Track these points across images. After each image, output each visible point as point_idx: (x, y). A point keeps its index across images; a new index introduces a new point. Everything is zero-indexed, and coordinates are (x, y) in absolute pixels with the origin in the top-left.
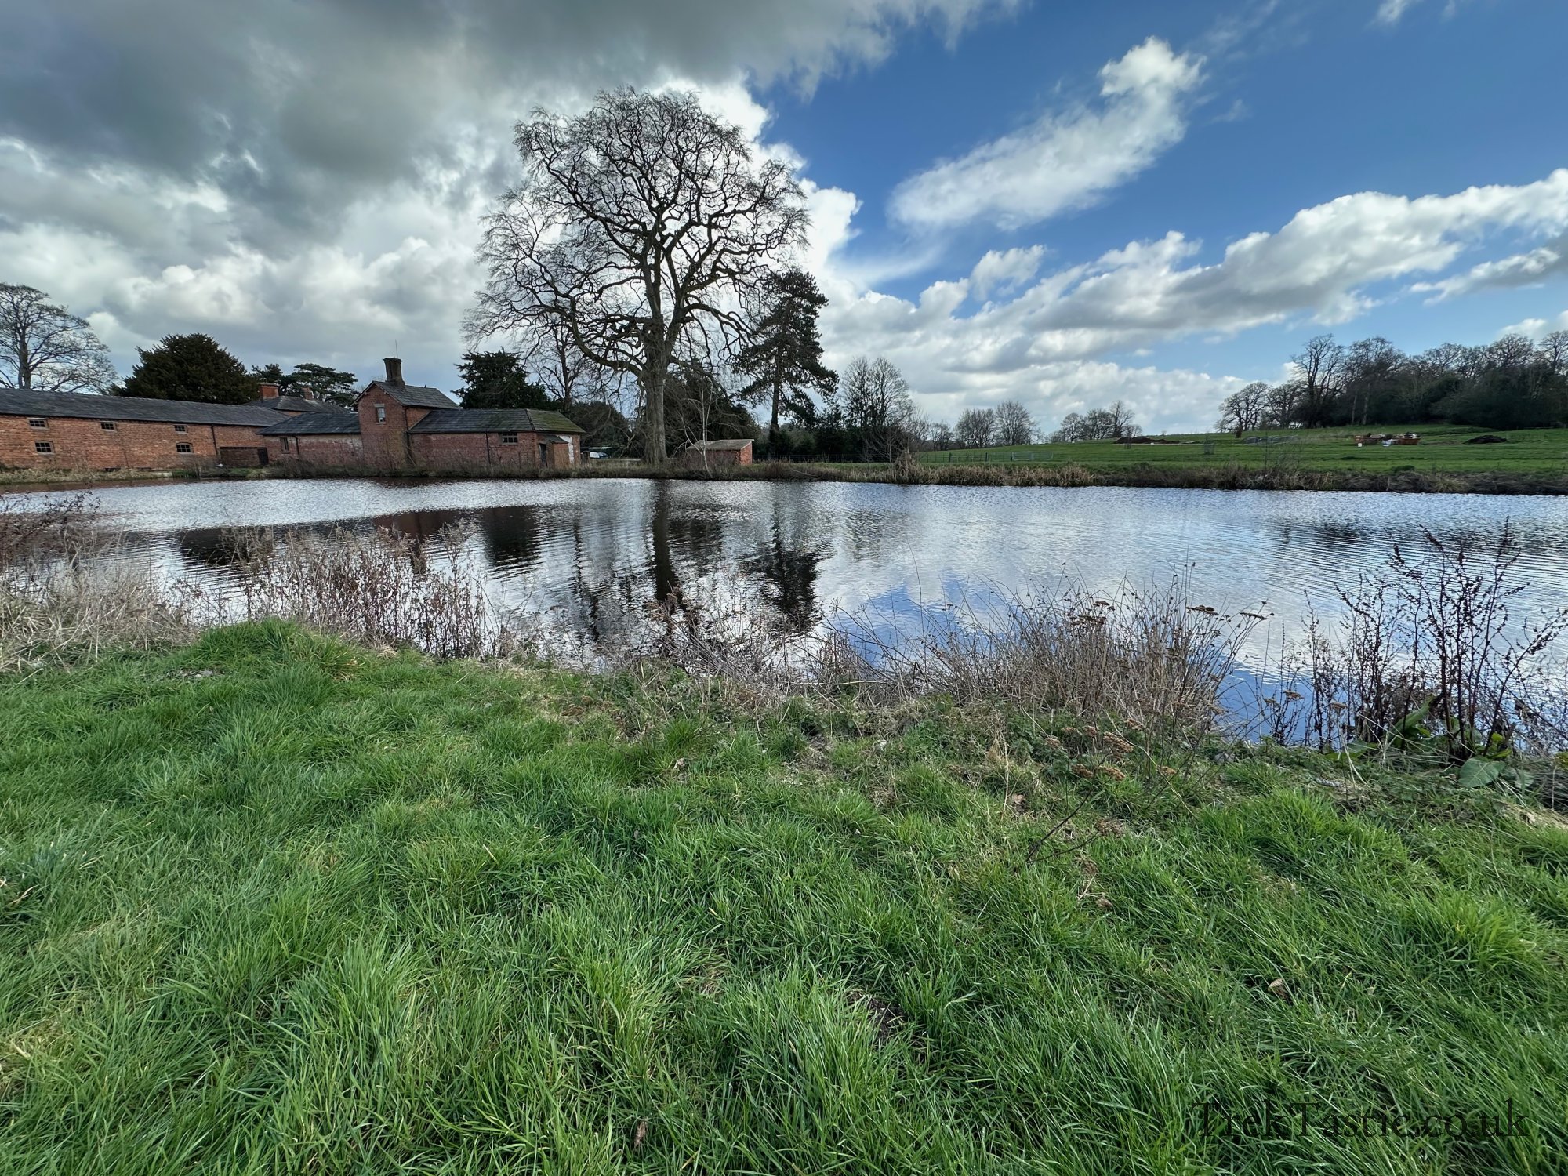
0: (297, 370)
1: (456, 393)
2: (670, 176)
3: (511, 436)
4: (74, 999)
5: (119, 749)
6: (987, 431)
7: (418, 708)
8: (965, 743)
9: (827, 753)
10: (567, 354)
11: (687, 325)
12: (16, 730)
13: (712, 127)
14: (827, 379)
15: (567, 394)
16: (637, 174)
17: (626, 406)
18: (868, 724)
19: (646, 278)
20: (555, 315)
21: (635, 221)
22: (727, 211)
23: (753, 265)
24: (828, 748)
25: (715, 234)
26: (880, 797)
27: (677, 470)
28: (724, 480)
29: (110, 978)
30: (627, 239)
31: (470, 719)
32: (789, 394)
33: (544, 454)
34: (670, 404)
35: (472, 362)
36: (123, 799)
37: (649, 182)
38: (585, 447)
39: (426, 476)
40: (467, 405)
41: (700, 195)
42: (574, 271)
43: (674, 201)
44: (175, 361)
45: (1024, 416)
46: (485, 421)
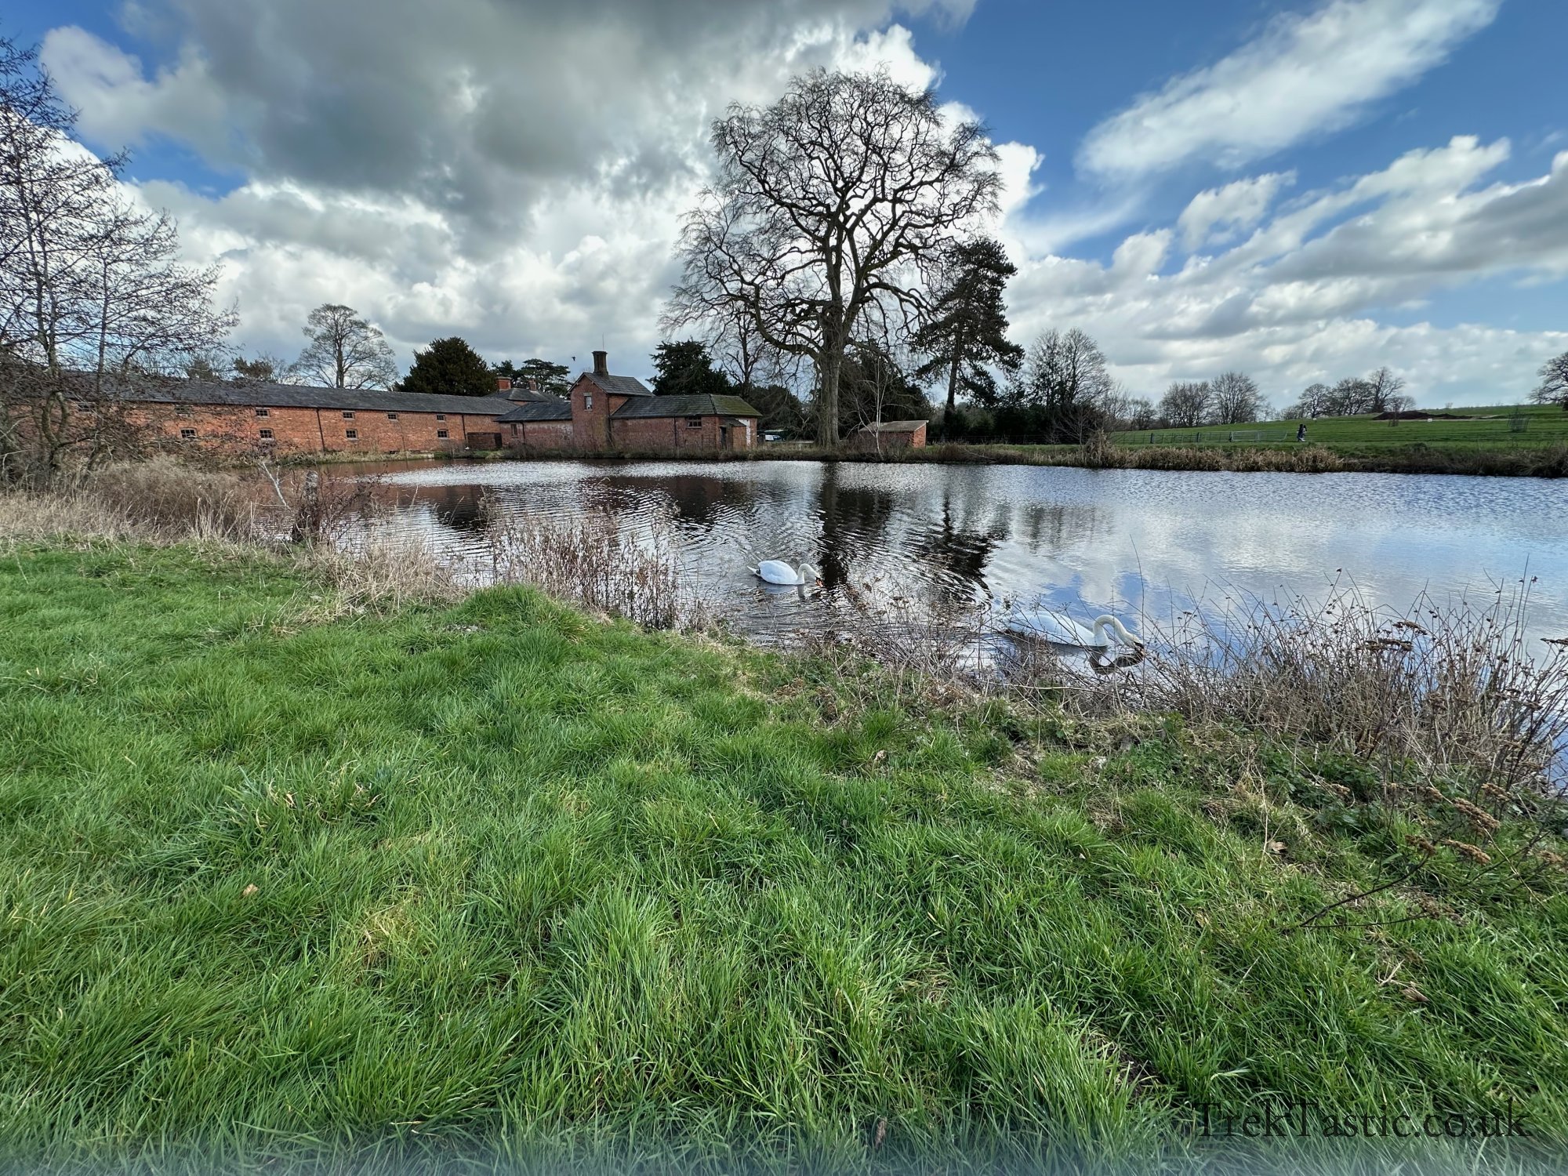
0: (525, 365)
1: (650, 381)
2: (857, 154)
3: (695, 420)
4: (411, 893)
5: (420, 687)
6: (1198, 407)
7: (636, 673)
8: (1201, 772)
9: (1034, 762)
10: (748, 340)
11: (866, 305)
12: (353, 665)
13: (903, 96)
14: (1011, 355)
15: (747, 378)
16: (824, 156)
17: (802, 389)
18: (1079, 736)
19: (828, 261)
20: (740, 303)
21: (820, 204)
22: (912, 184)
23: (938, 238)
24: (1036, 757)
25: (899, 209)
26: (1104, 820)
27: (848, 452)
28: (895, 462)
29: (434, 881)
30: (810, 222)
31: (680, 689)
32: (968, 371)
33: (724, 437)
34: (845, 385)
35: (664, 352)
36: (428, 731)
37: (835, 162)
38: (761, 429)
39: (623, 458)
40: (657, 393)
41: (886, 170)
42: (759, 259)
43: (859, 179)
44: (438, 361)
45: (1249, 388)
46: (674, 406)
